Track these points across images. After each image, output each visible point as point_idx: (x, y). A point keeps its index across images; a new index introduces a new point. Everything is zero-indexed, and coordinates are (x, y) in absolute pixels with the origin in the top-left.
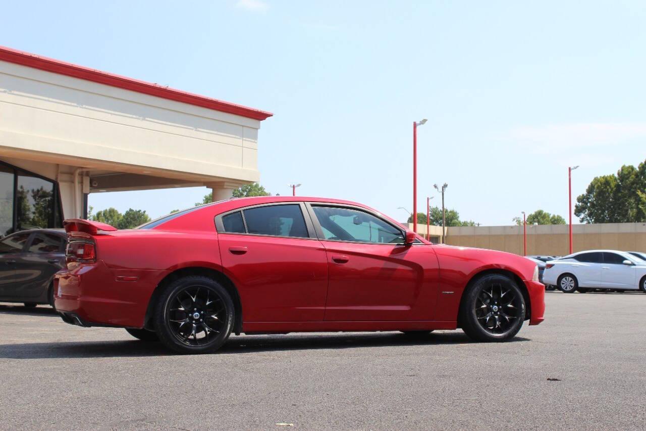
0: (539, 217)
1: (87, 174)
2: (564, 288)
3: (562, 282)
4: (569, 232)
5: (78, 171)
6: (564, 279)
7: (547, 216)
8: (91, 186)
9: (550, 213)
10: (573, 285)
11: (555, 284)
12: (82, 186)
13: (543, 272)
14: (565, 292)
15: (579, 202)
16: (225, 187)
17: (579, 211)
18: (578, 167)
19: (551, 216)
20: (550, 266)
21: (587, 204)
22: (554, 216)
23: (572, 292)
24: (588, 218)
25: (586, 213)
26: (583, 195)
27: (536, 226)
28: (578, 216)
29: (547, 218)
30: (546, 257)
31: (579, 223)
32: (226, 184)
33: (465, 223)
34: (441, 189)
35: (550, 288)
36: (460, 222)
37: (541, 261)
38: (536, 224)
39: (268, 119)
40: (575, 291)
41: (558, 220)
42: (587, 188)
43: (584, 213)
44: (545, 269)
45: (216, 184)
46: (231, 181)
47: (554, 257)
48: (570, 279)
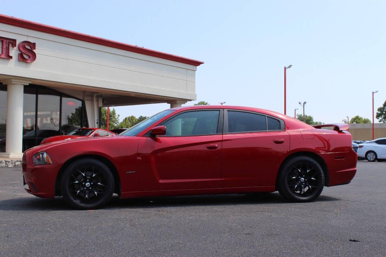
0: (357, 120)
1: (101, 96)
2: (369, 159)
3: (368, 156)
4: (372, 128)
5: (96, 94)
6: (369, 154)
7: (361, 119)
8: (103, 103)
9: (362, 117)
10: (374, 157)
11: (364, 156)
12: (98, 103)
13: (357, 150)
14: (369, 161)
15: (378, 111)
16: (177, 103)
17: (378, 116)
18: (377, 91)
19: (363, 119)
20: (361, 147)
21: (383, 112)
22: (365, 119)
23: (374, 161)
24: (384, 120)
25: (382, 117)
26: (381, 108)
27: (354, 124)
28: (378, 119)
29: (361, 120)
30: (359, 141)
31: (378, 123)
32: (177, 101)
33: (316, 122)
34: (302, 105)
35: (361, 159)
36: (314, 122)
37: (356, 144)
38: (355, 123)
39: (201, 65)
40: (375, 160)
41: (367, 121)
42: (384, 103)
43: (381, 117)
44: (358, 148)
45: (172, 101)
46: (181, 100)
47: (364, 141)
48: (373, 154)
